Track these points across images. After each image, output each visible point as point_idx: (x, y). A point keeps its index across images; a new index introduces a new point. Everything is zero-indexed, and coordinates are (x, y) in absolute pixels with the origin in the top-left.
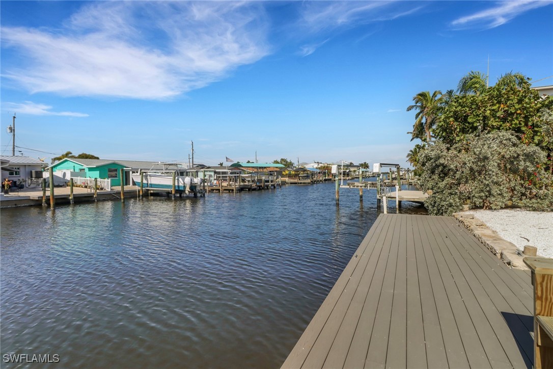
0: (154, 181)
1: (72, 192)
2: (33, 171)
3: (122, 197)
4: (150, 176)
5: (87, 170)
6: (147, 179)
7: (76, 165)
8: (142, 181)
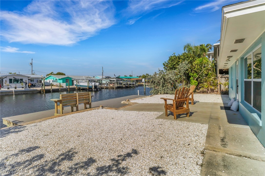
0: (81, 84)
1: (52, 88)
2: (39, 80)
3: (69, 90)
4: (80, 82)
5: (58, 80)
6: (79, 83)
7: (54, 78)
8: (77, 84)
